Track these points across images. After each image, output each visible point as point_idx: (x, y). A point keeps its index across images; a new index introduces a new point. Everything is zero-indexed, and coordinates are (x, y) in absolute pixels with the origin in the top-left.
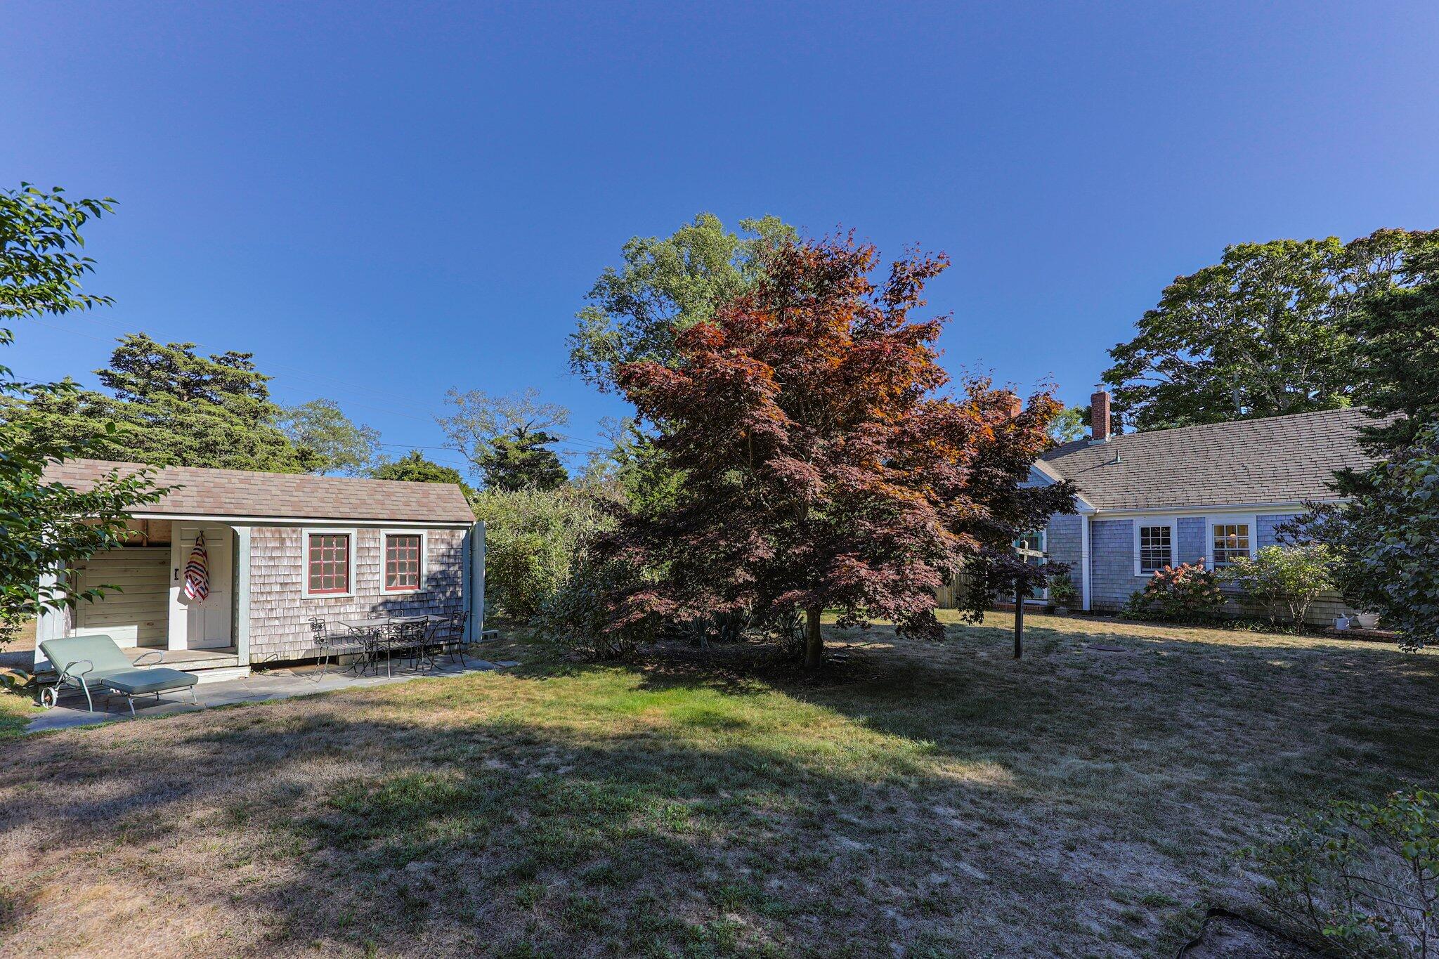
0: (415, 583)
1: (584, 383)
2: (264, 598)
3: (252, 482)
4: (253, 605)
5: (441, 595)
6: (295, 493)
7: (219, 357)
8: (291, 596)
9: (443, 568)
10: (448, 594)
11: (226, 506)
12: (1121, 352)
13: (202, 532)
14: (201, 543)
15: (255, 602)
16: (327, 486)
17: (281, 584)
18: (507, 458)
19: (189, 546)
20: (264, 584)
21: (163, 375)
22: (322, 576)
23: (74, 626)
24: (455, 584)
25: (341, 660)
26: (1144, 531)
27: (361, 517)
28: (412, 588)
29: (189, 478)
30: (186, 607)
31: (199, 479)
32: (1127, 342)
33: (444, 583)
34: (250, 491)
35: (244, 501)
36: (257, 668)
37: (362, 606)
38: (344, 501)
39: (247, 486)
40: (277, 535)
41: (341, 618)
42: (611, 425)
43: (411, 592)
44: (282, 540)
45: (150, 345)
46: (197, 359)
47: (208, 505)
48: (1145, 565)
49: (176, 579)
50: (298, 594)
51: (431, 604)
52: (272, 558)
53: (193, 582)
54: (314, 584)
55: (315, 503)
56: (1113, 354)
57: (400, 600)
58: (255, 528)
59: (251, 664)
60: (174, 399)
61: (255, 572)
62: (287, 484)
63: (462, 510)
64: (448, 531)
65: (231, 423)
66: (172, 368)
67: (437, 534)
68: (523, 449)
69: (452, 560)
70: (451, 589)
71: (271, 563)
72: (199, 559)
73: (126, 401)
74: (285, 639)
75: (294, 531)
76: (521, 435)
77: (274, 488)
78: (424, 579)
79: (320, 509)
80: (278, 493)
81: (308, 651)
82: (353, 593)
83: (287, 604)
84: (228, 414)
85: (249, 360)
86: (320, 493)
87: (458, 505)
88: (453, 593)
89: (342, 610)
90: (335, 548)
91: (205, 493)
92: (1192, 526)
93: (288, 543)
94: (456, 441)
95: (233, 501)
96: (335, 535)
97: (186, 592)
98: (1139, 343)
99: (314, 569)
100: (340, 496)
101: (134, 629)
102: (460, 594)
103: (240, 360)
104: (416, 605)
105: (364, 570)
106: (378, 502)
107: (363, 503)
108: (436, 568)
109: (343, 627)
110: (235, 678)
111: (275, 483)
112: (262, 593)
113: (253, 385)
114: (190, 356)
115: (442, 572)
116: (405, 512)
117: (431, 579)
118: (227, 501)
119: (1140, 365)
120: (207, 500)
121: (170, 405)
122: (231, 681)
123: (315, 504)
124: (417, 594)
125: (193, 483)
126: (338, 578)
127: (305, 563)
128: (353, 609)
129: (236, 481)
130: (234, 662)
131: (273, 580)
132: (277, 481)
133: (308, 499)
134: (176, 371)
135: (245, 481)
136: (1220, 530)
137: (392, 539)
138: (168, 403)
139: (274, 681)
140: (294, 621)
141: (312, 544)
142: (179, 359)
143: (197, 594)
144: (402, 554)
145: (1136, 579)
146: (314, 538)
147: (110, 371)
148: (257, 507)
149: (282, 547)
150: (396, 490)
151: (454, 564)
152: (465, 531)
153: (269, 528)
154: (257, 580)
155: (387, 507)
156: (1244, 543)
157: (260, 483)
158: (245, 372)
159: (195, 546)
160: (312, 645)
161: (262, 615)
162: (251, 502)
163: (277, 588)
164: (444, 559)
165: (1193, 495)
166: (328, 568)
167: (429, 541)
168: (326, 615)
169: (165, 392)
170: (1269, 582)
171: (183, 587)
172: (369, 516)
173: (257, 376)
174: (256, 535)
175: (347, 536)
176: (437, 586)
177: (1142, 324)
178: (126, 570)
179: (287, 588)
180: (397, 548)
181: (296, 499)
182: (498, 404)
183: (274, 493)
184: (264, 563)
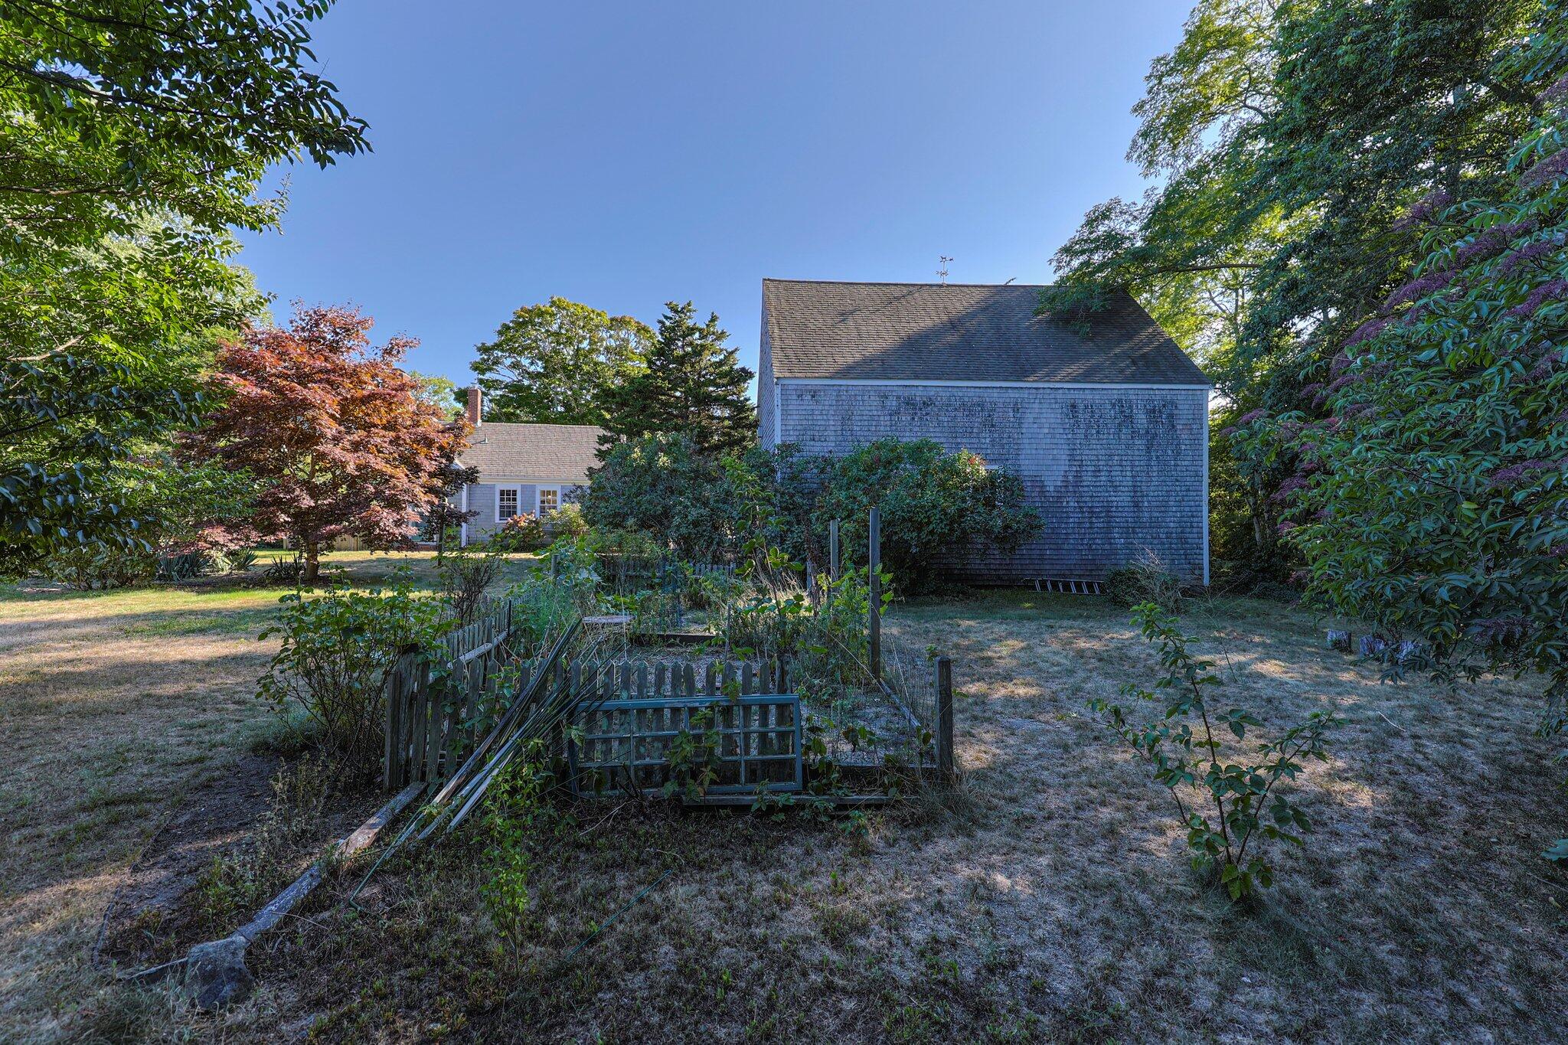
12: (484, 349)
26: (502, 493)
32: (489, 344)
48: (502, 514)
56: (479, 349)
92: (529, 489)
98: (497, 346)
119: (496, 362)
136: (543, 493)
145: (496, 526)
156: (555, 502)
165: (530, 470)
170: (564, 525)
177: (500, 333)
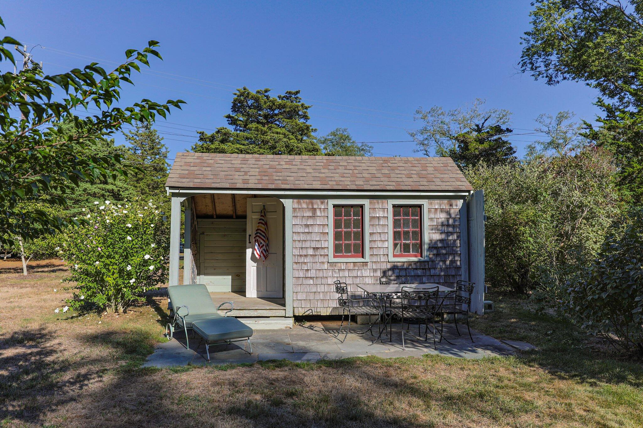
0: (418, 252)
1: (533, 78)
2: (302, 260)
3: (294, 163)
4: (295, 266)
5: (441, 263)
6: (323, 171)
7: (282, 96)
8: (321, 259)
9: (443, 236)
10: (448, 263)
11: (276, 182)
13: (264, 206)
14: (263, 214)
15: (296, 263)
16: (345, 164)
17: (314, 248)
18: (468, 150)
19: (256, 217)
20: (302, 248)
21: (255, 111)
22: (344, 242)
23: (199, 274)
24: (454, 254)
25: (359, 319)
27: (372, 188)
28: (416, 256)
29: (254, 162)
30: (256, 264)
31: (260, 163)
33: (444, 252)
34: (292, 170)
35: (288, 178)
36: (299, 319)
37: (375, 270)
38: (359, 175)
39: (291, 167)
40: (310, 207)
41: (358, 281)
42: (547, 121)
43: (415, 259)
44: (314, 210)
45: (248, 94)
46: (271, 99)
47: (265, 182)
49: (250, 243)
50: (326, 257)
51: (432, 272)
52: (307, 226)
53: (259, 245)
54: (337, 249)
55: (337, 177)
57: (405, 266)
58: (295, 201)
59: (295, 316)
60: (260, 126)
61: (296, 238)
62: (317, 164)
63: (458, 180)
64: (446, 201)
65: (289, 138)
66: (259, 108)
67: (436, 204)
68: (481, 141)
69: (451, 229)
70: (450, 258)
71: (307, 230)
72: (263, 227)
73: (238, 132)
74: (317, 297)
75: (322, 203)
76: (479, 130)
77: (308, 167)
78: (426, 247)
79: (341, 183)
80: (311, 171)
81: (334, 308)
82: (367, 259)
83: (318, 266)
84: (287, 133)
85: (298, 95)
86: (341, 170)
87: (454, 176)
88: (453, 262)
89: (359, 274)
90: (352, 218)
91: (263, 173)
93: (318, 213)
94: (422, 148)
95: (281, 178)
96: (352, 206)
97: (255, 252)
99: (337, 236)
100: (356, 171)
101: (230, 277)
102: (459, 263)
103: (293, 96)
104: (419, 272)
105: (376, 237)
106: (385, 175)
107: (374, 176)
108: (437, 236)
109: (359, 289)
110: (283, 327)
111: (309, 164)
112: (301, 256)
113: (300, 113)
114: (267, 97)
115: (441, 241)
116: (408, 183)
117: (433, 247)
118: (277, 178)
120: (264, 178)
121: (258, 131)
122: (281, 330)
123: (337, 179)
124: (419, 262)
125: (256, 166)
126: (355, 245)
127: (330, 230)
128: (366, 273)
129: (284, 163)
130: (282, 313)
131: (308, 244)
132: (311, 162)
133: (332, 175)
134: (261, 109)
135: (289, 163)
137: (398, 209)
138: (257, 129)
139: (310, 335)
140: (324, 281)
141: (336, 214)
142: (263, 100)
143: (262, 255)
144: (406, 224)
146: (337, 209)
147: (231, 115)
148: (297, 182)
149: (314, 217)
150: (399, 165)
151: (452, 233)
152: (462, 201)
153: (305, 200)
154: (299, 245)
155: (393, 179)
157: (299, 163)
158: (296, 104)
159: (259, 217)
160: (336, 304)
161: (301, 275)
162: (292, 178)
163: (311, 252)
164: (444, 227)
166: (348, 234)
167: (429, 210)
168: (347, 279)
169: (256, 123)
171: (254, 249)
172: (378, 188)
173: (302, 105)
174: (296, 206)
175: (362, 206)
176: (437, 255)
178: (225, 235)
179: (318, 253)
180: (402, 217)
181: (323, 175)
182: (452, 115)
183: (308, 171)
184: (301, 230)
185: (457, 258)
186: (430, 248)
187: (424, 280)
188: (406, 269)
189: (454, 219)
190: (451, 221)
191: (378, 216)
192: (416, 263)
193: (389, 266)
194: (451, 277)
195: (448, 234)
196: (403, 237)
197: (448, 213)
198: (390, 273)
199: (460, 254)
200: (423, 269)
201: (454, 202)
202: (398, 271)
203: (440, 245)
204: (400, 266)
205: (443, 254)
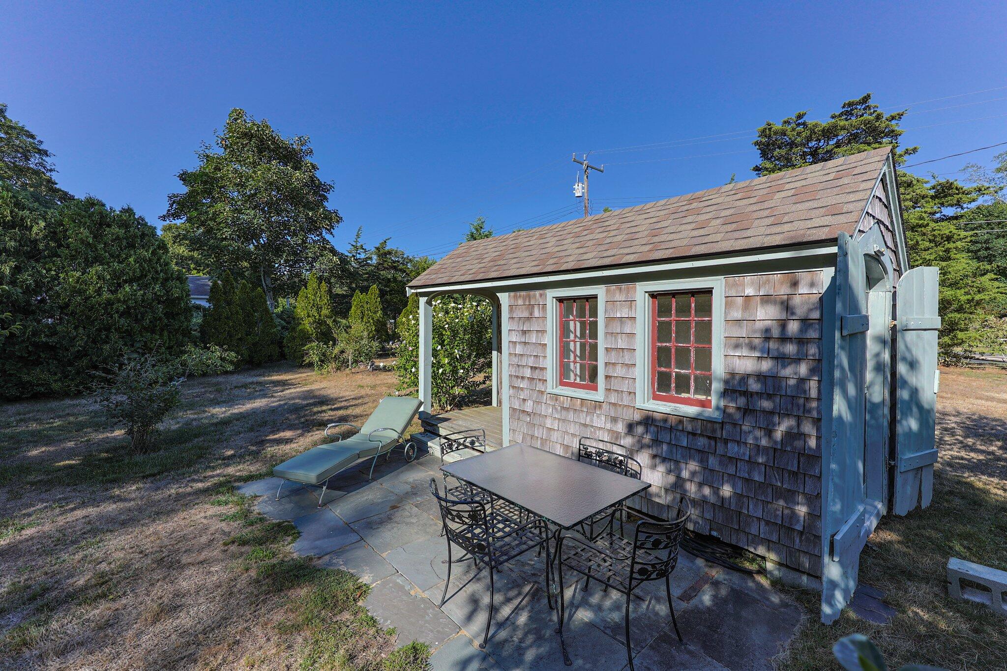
0: (706, 394)
2: (519, 384)
4: (512, 391)
5: (759, 435)
6: (567, 241)
8: (539, 387)
9: (766, 366)
10: (778, 435)
11: (491, 269)
15: (514, 388)
16: (613, 222)
17: (532, 367)
20: (518, 366)
24: (798, 415)
28: (696, 405)
33: (766, 404)
34: (531, 247)
35: (511, 261)
37: (614, 420)
38: (606, 241)
40: (527, 302)
41: (588, 433)
43: (695, 412)
44: (531, 309)
47: (482, 270)
50: (545, 384)
51: (733, 449)
52: (524, 332)
54: (563, 371)
55: (570, 251)
57: (670, 423)
58: (512, 294)
64: (777, 276)
67: (750, 284)
69: (790, 349)
70: (787, 425)
71: (523, 340)
75: (540, 296)
77: (555, 239)
78: (716, 387)
79: (562, 260)
80: (552, 244)
82: (602, 395)
83: (537, 396)
86: (593, 235)
88: (794, 435)
89: (588, 421)
90: (588, 319)
93: (536, 313)
95: (504, 262)
96: (587, 298)
99: (567, 350)
100: (612, 233)
102: (812, 443)
104: (702, 442)
105: (616, 358)
106: (653, 233)
108: (748, 365)
112: (517, 377)
115: (760, 377)
117: (735, 390)
118: (501, 262)
120: (489, 264)
124: (702, 418)
126: (590, 367)
127: (552, 341)
128: (602, 422)
131: (524, 361)
133: (568, 247)
137: (663, 299)
140: (542, 422)
141: (562, 313)
144: (683, 331)
146: (561, 305)
148: (511, 267)
149: (531, 318)
151: (797, 360)
152: (828, 271)
153: (522, 293)
154: (514, 360)
161: (518, 405)
162: (516, 260)
163: (528, 373)
164: (771, 344)
167: (728, 302)
174: (512, 302)
175: (593, 299)
176: (746, 411)
179: (536, 375)
180: (673, 317)
181: (557, 249)
183: (548, 245)
184: (518, 339)
185: (808, 428)
186: (728, 392)
187: (710, 462)
188: (671, 429)
189: (805, 322)
190: (793, 327)
191: (619, 315)
192: (693, 419)
193: (637, 417)
194: (786, 475)
195: (781, 359)
196: (676, 360)
197: (787, 306)
198: (640, 430)
199: (819, 420)
200: (709, 438)
201: (804, 276)
202: (656, 429)
203: (754, 386)
204: (660, 421)
205: (764, 411)
